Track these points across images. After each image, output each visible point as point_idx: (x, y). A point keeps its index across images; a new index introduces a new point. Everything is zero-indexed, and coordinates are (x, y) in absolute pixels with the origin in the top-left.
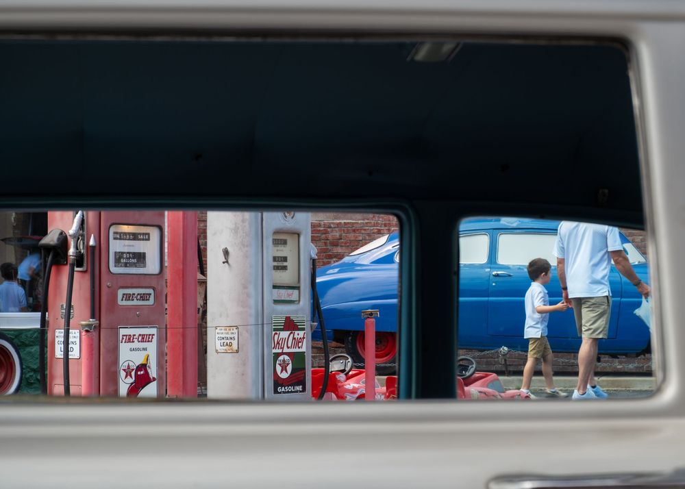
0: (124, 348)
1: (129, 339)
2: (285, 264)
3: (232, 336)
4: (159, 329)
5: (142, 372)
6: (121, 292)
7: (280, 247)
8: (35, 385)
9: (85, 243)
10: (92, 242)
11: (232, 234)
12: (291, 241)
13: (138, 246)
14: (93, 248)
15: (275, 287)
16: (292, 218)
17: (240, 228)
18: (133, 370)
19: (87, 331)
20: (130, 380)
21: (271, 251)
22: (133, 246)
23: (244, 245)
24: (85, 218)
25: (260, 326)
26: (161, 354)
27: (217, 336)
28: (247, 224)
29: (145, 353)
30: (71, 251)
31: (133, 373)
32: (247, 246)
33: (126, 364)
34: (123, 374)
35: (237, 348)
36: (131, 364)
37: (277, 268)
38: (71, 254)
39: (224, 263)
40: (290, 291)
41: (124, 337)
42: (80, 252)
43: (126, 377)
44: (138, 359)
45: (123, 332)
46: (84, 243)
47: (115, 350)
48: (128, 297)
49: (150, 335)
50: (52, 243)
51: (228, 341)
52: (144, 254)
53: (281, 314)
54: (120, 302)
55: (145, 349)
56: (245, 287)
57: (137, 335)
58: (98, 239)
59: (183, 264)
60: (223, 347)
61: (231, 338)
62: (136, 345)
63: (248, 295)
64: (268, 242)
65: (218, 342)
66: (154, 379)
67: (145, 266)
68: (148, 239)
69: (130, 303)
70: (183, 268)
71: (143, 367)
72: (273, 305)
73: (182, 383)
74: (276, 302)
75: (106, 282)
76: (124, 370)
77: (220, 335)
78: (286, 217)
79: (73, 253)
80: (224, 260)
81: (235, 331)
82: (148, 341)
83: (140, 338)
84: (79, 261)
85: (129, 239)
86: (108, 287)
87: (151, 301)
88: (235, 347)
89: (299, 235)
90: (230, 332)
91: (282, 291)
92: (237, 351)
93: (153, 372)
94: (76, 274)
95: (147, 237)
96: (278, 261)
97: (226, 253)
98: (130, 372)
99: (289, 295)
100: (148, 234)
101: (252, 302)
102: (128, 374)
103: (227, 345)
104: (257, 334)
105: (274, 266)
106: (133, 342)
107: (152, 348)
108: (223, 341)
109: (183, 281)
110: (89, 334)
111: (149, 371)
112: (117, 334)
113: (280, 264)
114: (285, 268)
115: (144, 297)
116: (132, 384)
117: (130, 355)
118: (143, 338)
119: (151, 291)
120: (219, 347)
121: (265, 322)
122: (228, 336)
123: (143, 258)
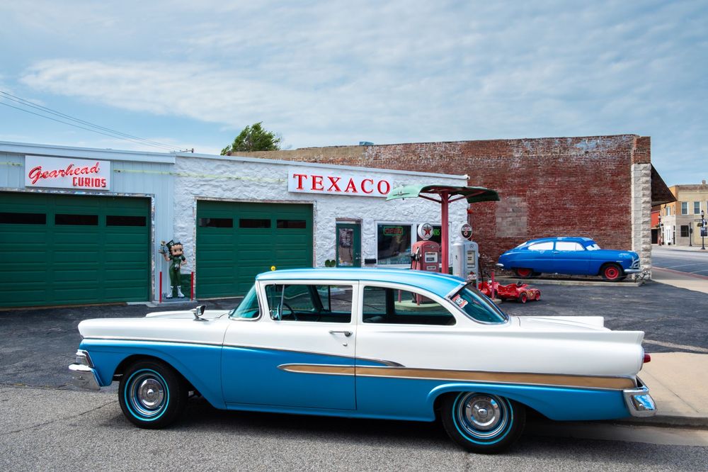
2: (471, 258)
6: (428, 267)
7: (470, 255)
9: (419, 256)
10: (421, 256)
12: (473, 253)
15: (468, 264)
21: (467, 256)
23: (461, 255)
24: (419, 250)
28: (461, 250)
37: (469, 260)
50: (413, 256)
67: (434, 261)
69: (430, 269)
74: (468, 268)
78: (471, 247)
79: (417, 258)
84: (418, 260)
85: (430, 255)
87: (435, 269)
91: (470, 265)
94: (418, 263)
95: (434, 254)
97: (456, 256)
101: (462, 268)
114: (471, 260)
119: (435, 266)
123: (433, 259)
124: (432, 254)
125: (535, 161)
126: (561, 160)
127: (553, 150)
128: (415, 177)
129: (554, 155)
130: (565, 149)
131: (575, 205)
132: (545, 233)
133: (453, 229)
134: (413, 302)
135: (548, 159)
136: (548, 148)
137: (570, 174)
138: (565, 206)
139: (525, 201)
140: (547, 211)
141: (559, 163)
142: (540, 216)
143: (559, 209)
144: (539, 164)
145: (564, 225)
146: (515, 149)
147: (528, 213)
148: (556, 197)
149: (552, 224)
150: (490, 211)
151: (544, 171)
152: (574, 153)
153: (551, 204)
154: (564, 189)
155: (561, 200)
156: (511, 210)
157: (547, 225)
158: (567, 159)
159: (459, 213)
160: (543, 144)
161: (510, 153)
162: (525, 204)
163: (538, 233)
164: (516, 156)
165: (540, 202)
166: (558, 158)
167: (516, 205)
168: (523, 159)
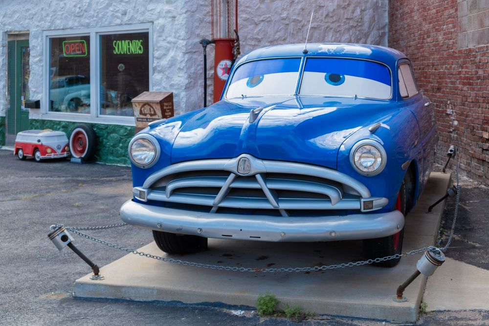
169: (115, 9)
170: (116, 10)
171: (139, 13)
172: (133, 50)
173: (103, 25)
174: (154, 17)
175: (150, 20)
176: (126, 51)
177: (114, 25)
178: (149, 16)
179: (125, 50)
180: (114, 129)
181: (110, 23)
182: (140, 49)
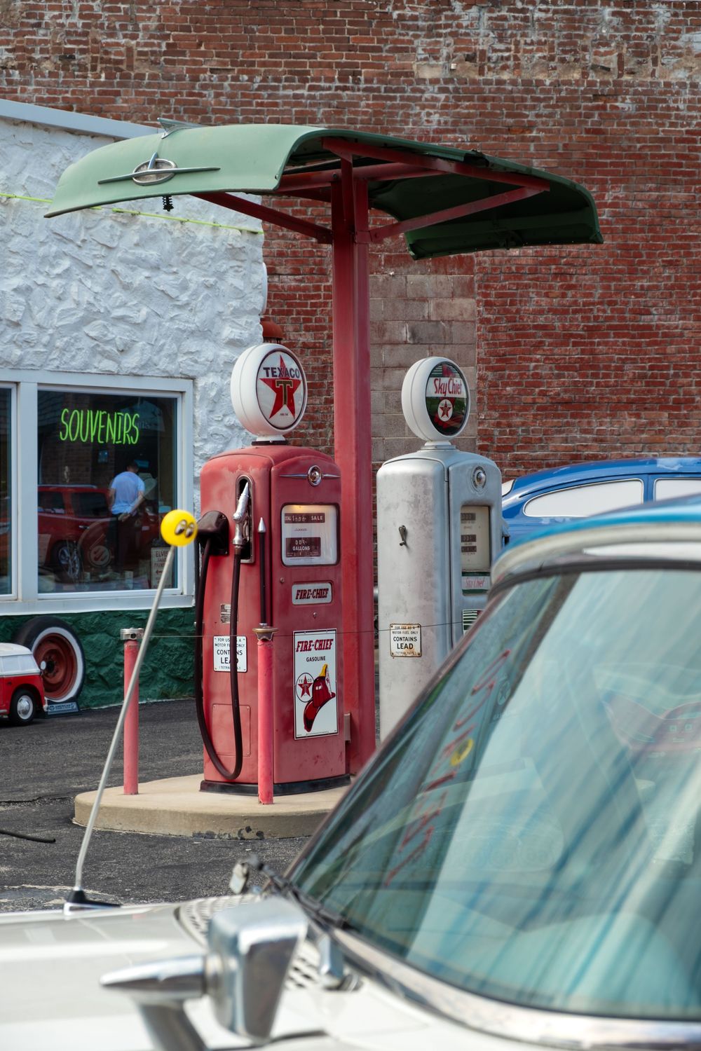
0: (300, 658)
1: (306, 646)
2: (474, 544)
3: (413, 636)
4: (338, 634)
5: (320, 687)
6: (295, 589)
7: (468, 524)
8: (98, 683)
9: (253, 529)
10: (261, 528)
11: (411, 509)
12: (481, 516)
13: (311, 530)
14: (263, 534)
15: (464, 574)
16: (483, 487)
17: (422, 501)
18: (310, 684)
19: (264, 640)
20: (307, 698)
21: (459, 529)
22: (305, 530)
23: (426, 523)
24: (252, 498)
25: (448, 626)
26: (339, 664)
27: (393, 636)
28: (430, 496)
29: (322, 663)
30: (237, 539)
31: (310, 689)
32: (431, 523)
33: (302, 678)
34: (299, 690)
35: (419, 651)
36: (308, 677)
37: (465, 550)
38: (236, 543)
39: (401, 545)
40: (481, 578)
41: (300, 645)
42: (246, 540)
43: (303, 694)
44: (315, 671)
45: (299, 638)
46: (250, 529)
47: (289, 662)
48: (303, 594)
49: (328, 640)
50: (209, 529)
51: (408, 643)
52: (319, 539)
53: (472, 607)
54: (295, 602)
55: (323, 658)
56: (429, 575)
57: (314, 641)
58: (268, 524)
59: (357, 549)
60: (400, 650)
61: (412, 639)
62: (314, 653)
63: (433, 585)
64: (456, 518)
65: (394, 644)
66: (333, 695)
67: (319, 555)
68: (323, 521)
69: (305, 601)
70: (357, 553)
71: (321, 680)
72: (463, 596)
73: (357, 697)
74: (466, 592)
75: (279, 577)
76: (301, 685)
77: (397, 635)
78: (476, 485)
79: (239, 541)
80: (402, 542)
81: (417, 630)
82: (327, 648)
83: (318, 645)
84: (245, 550)
85: (301, 522)
86: (281, 583)
87: (328, 599)
88: (417, 649)
89: (490, 508)
90: (410, 631)
91: (472, 579)
92: (420, 655)
93: (332, 687)
94: (242, 568)
95: (320, 518)
96: (466, 541)
97: (404, 532)
98: (308, 688)
99: (479, 583)
100: (323, 515)
101: (438, 593)
102: (305, 690)
103: (406, 647)
104: (445, 633)
105: (463, 548)
106: (310, 650)
107: (331, 655)
108: (400, 642)
109: (357, 570)
110: (267, 643)
111: (328, 685)
112: (292, 641)
113: (468, 544)
114: (473, 549)
115: (321, 593)
116: (309, 702)
117: (307, 667)
118: (321, 645)
119: (328, 586)
120: (395, 650)
121: (454, 621)
122: (408, 636)
123: (314, 544)
124: (308, 518)
125: (515, 105)
126: (626, 105)
127: (589, 57)
128: (27, 135)
129: (592, 76)
130: (641, 52)
131: (685, 313)
132: (557, 444)
133: (201, 413)
134: (207, 786)
135: (571, 99)
136: (570, 45)
137: (668, 173)
138: (645, 319)
139: (467, 290)
140: (565, 339)
141: (618, 115)
142: (537, 364)
143: (619, 330)
144: (531, 116)
145: (638, 405)
146: (421, 44)
147: (482, 351)
148: (607, 277)
149: (589, 404)
150: (308, 338)
151: (553, 151)
152: (681, 75)
153: (585, 310)
154: (636, 239)
155: (628, 291)
156: (405, 334)
157: (567, 403)
158: (652, 103)
159: (228, 332)
160: (545, 26)
161: (398, 61)
162: (467, 306)
163: (528, 443)
164: (427, 74)
165: (535, 300)
166: (614, 95)
167: (430, 309)
168: (459, 90)
169: (105, 336)
170: (107, 339)
171: (163, 353)
172: (114, 436)
173: (62, 367)
174: (198, 368)
175: (191, 374)
176: (95, 437)
177: (94, 371)
178: (189, 365)
179: (93, 434)
180: (98, 624)
181: (87, 365)
182: (132, 433)
